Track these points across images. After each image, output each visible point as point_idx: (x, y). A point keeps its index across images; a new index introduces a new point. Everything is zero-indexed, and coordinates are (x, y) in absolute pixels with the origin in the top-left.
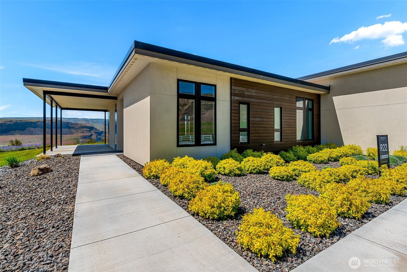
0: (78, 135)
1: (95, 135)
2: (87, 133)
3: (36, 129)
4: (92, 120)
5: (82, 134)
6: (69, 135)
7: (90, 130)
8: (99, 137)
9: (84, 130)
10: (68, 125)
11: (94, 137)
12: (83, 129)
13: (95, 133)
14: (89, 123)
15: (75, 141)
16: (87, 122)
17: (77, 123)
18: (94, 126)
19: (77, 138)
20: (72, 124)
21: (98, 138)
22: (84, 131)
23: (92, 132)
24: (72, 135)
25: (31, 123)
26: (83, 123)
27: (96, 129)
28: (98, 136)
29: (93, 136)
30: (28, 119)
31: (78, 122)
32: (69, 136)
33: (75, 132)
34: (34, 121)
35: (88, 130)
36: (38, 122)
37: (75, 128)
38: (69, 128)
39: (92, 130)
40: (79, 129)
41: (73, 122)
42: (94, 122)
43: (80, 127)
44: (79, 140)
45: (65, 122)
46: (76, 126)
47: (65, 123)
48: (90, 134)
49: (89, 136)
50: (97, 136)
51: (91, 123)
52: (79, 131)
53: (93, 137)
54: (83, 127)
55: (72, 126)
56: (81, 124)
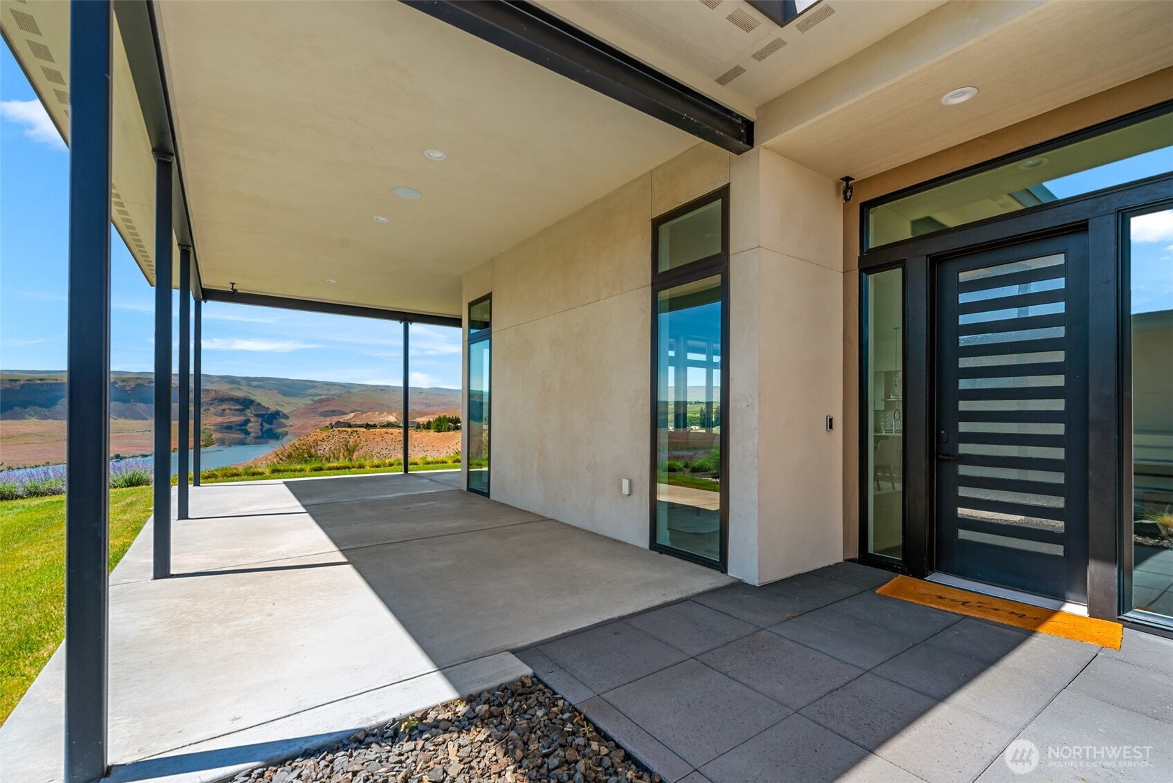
0: (208, 422)
1: (257, 422)
2: (233, 415)
4: (249, 381)
5: (219, 420)
7: (241, 407)
8: (267, 426)
9: (225, 406)
11: (253, 427)
12: (220, 405)
13: (256, 415)
14: (241, 390)
16: (234, 386)
18: (253, 398)
19: (206, 429)
21: (264, 429)
22: (224, 410)
23: (249, 413)
26: (224, 388)
27: (259, 404)
28: (265, 424)
29: (250, 425)
31: (210, 387)
35: (237, 407)
39: (249, 408)
40: (211, 404)
42: (254, 387)
43: (216, 399)
44: (212, 435)
48: (242, 418)
49: (240, 425)
50: (261, 425)
51: (245, 388)
52: (212, 409)
53: (251, 427)
54: (222, 400)
56: (215, 391)
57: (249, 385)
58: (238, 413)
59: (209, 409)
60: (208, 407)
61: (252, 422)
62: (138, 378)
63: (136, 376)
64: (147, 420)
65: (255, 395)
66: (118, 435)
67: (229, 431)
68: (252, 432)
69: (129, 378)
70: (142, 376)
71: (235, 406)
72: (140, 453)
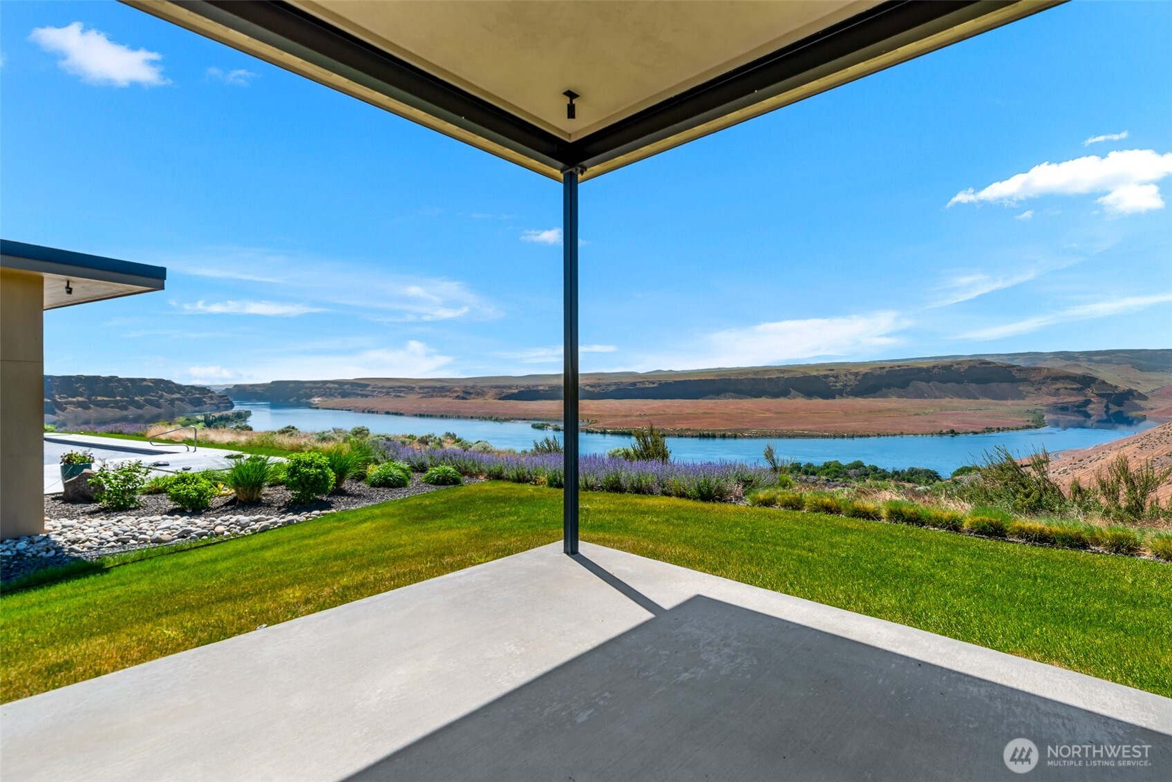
0: (1039, 402)
1: (1101, 403)
2: (1070, 395)
3: (930, 384)
4: (1089, 355)
5: (1053, 400)
6: (1012, 401)
7: (1080, 386)
8: (1114, 408)
9: (1059, 385)
10: (1011, 372)
11: (1096, 408)
12: (1055, 384)
13: (1098, 395)
14: (1079, 366)
15: (1031, 419)
16: (1072, 362)
17: (1037, 366)
18: (1095, 375)
19: (1037, 409)
20: (1020, 370)
21: (1111, 412)
22: (1058, 389)
23: (1090, 393)
24: (1021, 402)
25: (920, 370)
26: (1058, 366)
27: (1104, 382)
28: (1111, 406)
29: (1091, 406)
30: (913, 361)
31: (1041, 365)
32: (1012, 405)
33: (1030, 393)
34: (925, 366)
35: (1075, 386)
36: (934, 367)
37: (1030, 381)
38: (1013, 380)
39: (1089, 387)
40: (1043, 383)
41: (1023, 364)
42: (1096, 362)
43: (1048, 378)
44: (1043, 416)
45: (1000, 365)
46: (1033, 375)
47: (1001, 367)
48: (1081, 399)
49: (1079, 406)
50: (1107, 407)
51: (1085, 364)
52: (1044, 389)
53: (1092, 409)
54: (1056, 378)
55: (1022, 375)
56: (1048, 369)
57: (1090, 360)
58: (1075, 392)
59: (1040, 389)
60: (1039, 386)
61: (1094, 403)
62: (970, 361)
63: (969, 359)
64: (978, 399)
65: (1098, 372)
66: (954, 412)
67: (1065, 412)
68: (1094, 415)
69: (964, 361)
70: (974, 358)
71: (1072, 384)
72: (971, 430)
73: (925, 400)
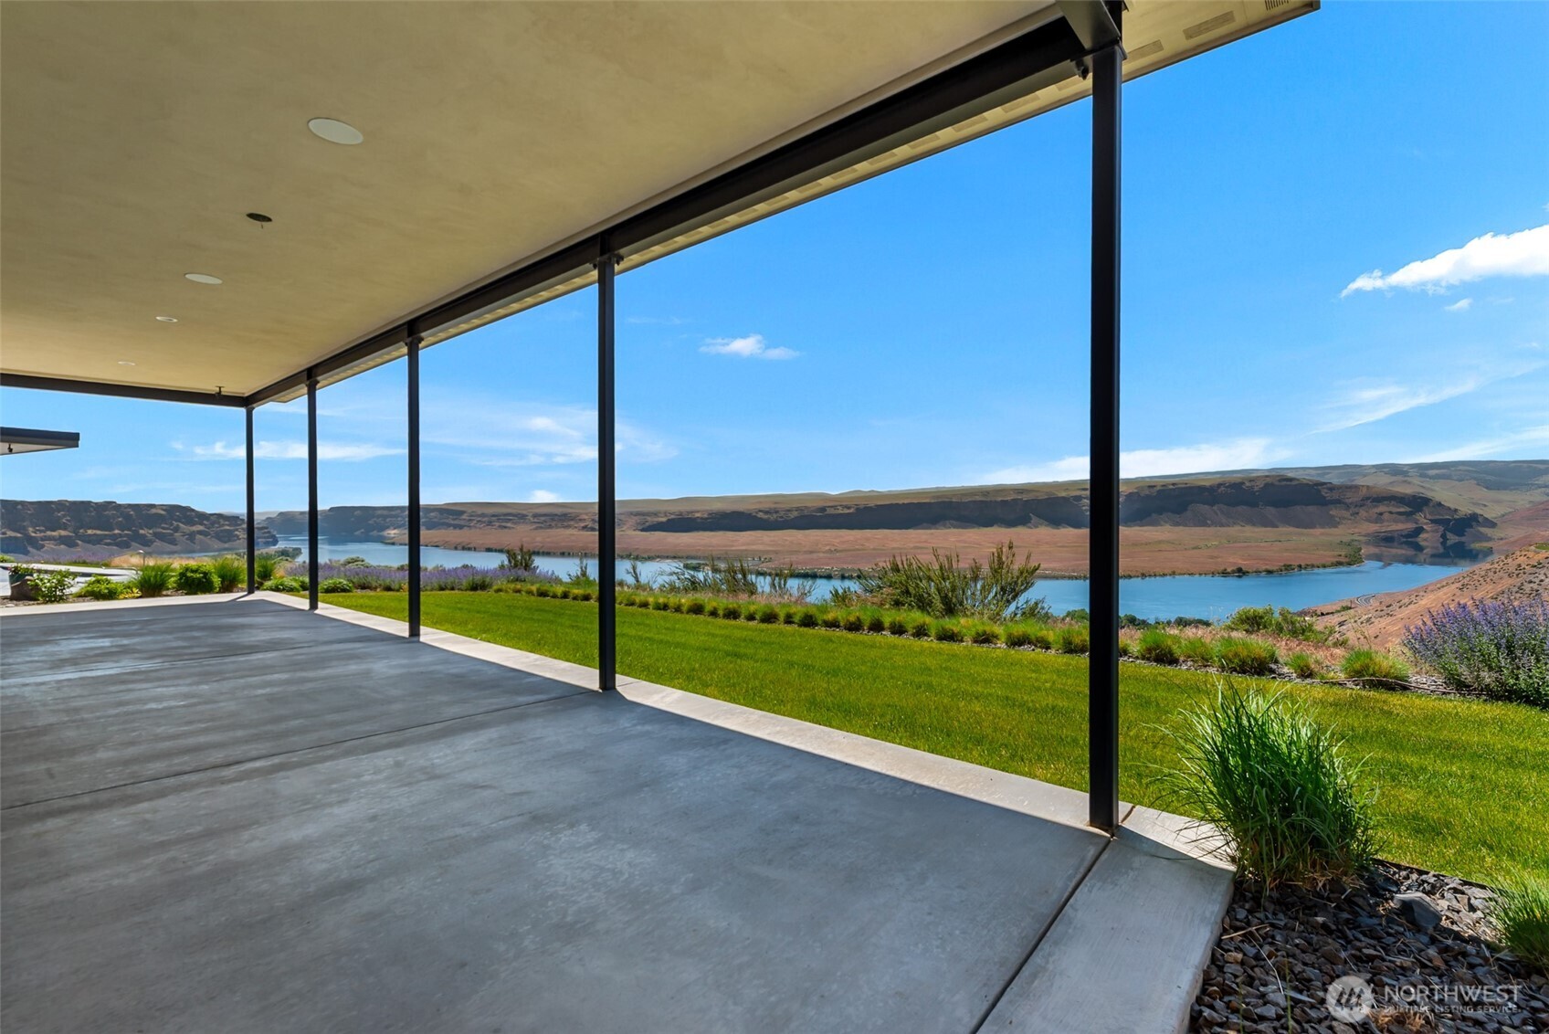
0: (1356, 530)
1: (1436, 531)
2: (1396, 521)
3: (1215, 508)
4: (1422, 469)
5: (1373, 528)
6: (1322, 530)
7: (1408, 509)
8: (1453, 539)
9: (1382, 508)
10: (1319, 491)
11: (1429, 538)
12: (1376, 506)
13: (1433, 521)
14: (1409, 483)
15: (1343, 554)
16: (1400, 478)
17: (1353, 483)
18: (1429, 494)
19: (1352, 541)
20: (1332, 488)
21: (1449, 543)
22: (1381, 514)
23: (1422, 518)
24: (1333, 531)
25: (1202, 489)
26: (1382, 483)
27: (1440, 504)
28: (1449, 535)
29: (1423, 536)
30: (1192, 477)
31: (1360, 481)
32: (1322, 534)
33: (1344, 518)
34: (1207, 484)
35: (1402, 510)
36: (1220, 485)
37: (1343, 503)
38: (1324, 503)
39: (1421, 511)
40: (1361, 506)
41: (1336, 481)
42: (1431, 477)
43: (1368, 498)
44: (1360, 549)
45: (1305, 482)
46: (1348, 495)
47: (1307, 484)
48: (1410, 526)
49: (1407, 536)
50: (1443, 536)
51: (1416, 481)
52: (1363, 513)
53: (1425, 540)
54: (1379, 500)
55: (1335, 495)
56: (1368, 486)
57: (1422, 475)
58: (1402, 518)
59: (1358, 513)
60: (1356, 510)
61: (1427, 532)
62: (1267, 476)
63: (1267, 474)
64: (1277, 527)
65: (1433, 490)
66: (1246, 544)
67: (1388, 544)
68: (1427, 547)
69: (1258, 477)
70: (1274, 473)
71: (1399, 507)
72: (1264, 568)
73: (1208, 529)
